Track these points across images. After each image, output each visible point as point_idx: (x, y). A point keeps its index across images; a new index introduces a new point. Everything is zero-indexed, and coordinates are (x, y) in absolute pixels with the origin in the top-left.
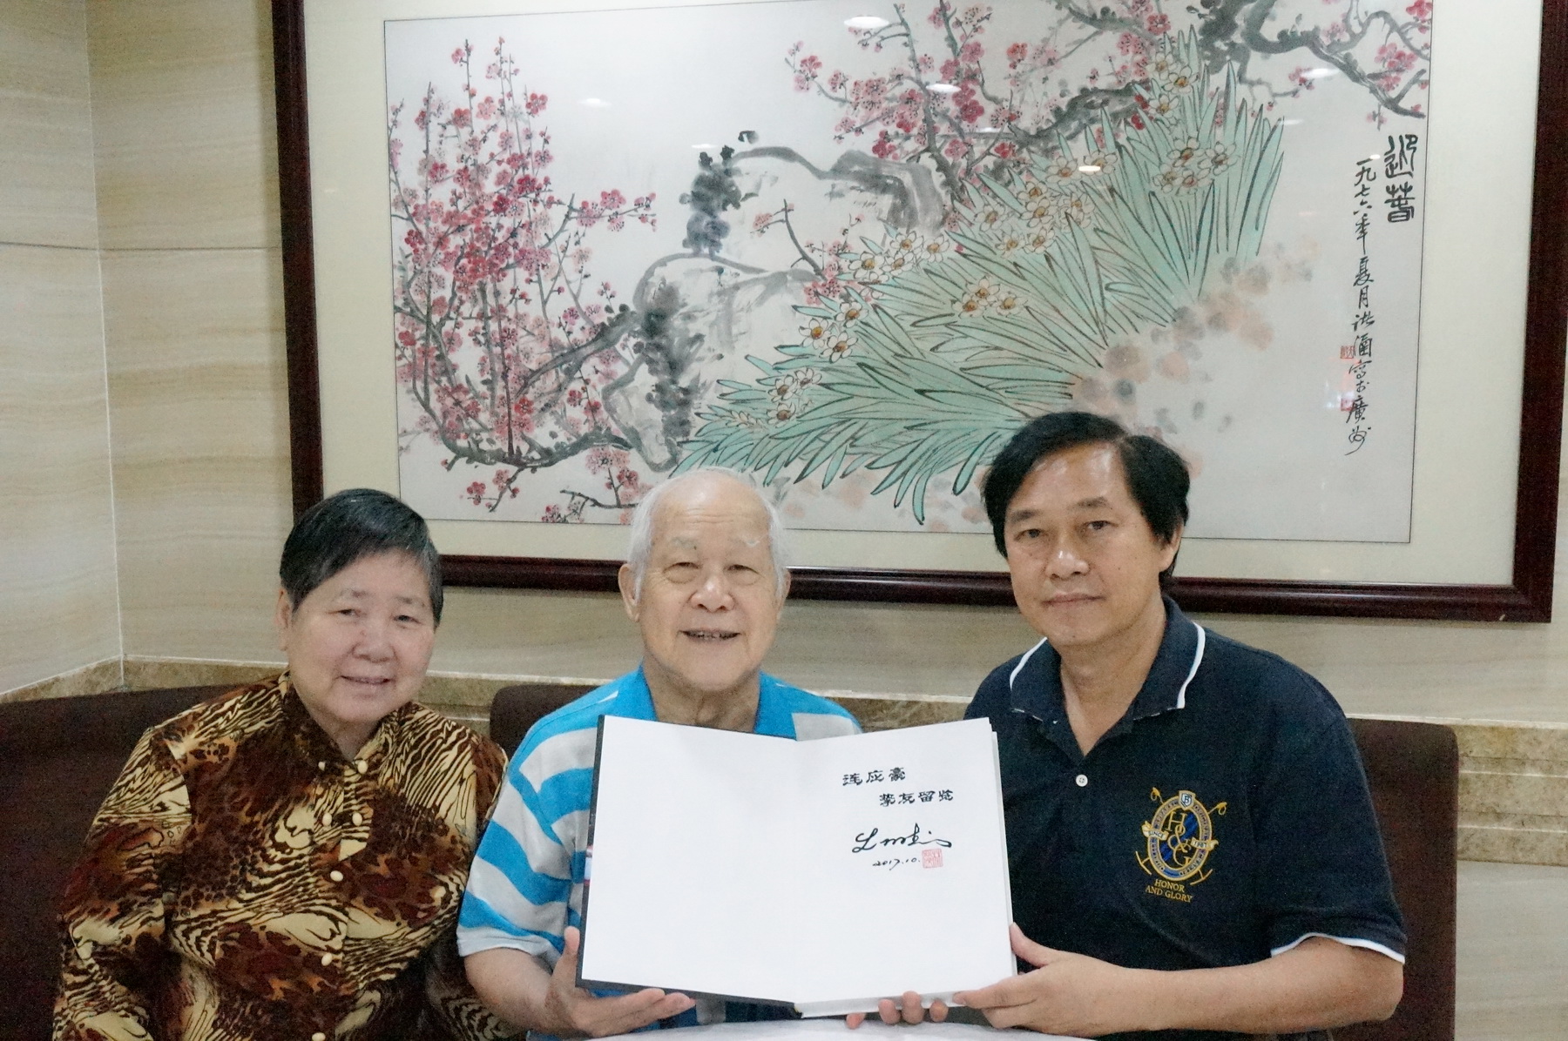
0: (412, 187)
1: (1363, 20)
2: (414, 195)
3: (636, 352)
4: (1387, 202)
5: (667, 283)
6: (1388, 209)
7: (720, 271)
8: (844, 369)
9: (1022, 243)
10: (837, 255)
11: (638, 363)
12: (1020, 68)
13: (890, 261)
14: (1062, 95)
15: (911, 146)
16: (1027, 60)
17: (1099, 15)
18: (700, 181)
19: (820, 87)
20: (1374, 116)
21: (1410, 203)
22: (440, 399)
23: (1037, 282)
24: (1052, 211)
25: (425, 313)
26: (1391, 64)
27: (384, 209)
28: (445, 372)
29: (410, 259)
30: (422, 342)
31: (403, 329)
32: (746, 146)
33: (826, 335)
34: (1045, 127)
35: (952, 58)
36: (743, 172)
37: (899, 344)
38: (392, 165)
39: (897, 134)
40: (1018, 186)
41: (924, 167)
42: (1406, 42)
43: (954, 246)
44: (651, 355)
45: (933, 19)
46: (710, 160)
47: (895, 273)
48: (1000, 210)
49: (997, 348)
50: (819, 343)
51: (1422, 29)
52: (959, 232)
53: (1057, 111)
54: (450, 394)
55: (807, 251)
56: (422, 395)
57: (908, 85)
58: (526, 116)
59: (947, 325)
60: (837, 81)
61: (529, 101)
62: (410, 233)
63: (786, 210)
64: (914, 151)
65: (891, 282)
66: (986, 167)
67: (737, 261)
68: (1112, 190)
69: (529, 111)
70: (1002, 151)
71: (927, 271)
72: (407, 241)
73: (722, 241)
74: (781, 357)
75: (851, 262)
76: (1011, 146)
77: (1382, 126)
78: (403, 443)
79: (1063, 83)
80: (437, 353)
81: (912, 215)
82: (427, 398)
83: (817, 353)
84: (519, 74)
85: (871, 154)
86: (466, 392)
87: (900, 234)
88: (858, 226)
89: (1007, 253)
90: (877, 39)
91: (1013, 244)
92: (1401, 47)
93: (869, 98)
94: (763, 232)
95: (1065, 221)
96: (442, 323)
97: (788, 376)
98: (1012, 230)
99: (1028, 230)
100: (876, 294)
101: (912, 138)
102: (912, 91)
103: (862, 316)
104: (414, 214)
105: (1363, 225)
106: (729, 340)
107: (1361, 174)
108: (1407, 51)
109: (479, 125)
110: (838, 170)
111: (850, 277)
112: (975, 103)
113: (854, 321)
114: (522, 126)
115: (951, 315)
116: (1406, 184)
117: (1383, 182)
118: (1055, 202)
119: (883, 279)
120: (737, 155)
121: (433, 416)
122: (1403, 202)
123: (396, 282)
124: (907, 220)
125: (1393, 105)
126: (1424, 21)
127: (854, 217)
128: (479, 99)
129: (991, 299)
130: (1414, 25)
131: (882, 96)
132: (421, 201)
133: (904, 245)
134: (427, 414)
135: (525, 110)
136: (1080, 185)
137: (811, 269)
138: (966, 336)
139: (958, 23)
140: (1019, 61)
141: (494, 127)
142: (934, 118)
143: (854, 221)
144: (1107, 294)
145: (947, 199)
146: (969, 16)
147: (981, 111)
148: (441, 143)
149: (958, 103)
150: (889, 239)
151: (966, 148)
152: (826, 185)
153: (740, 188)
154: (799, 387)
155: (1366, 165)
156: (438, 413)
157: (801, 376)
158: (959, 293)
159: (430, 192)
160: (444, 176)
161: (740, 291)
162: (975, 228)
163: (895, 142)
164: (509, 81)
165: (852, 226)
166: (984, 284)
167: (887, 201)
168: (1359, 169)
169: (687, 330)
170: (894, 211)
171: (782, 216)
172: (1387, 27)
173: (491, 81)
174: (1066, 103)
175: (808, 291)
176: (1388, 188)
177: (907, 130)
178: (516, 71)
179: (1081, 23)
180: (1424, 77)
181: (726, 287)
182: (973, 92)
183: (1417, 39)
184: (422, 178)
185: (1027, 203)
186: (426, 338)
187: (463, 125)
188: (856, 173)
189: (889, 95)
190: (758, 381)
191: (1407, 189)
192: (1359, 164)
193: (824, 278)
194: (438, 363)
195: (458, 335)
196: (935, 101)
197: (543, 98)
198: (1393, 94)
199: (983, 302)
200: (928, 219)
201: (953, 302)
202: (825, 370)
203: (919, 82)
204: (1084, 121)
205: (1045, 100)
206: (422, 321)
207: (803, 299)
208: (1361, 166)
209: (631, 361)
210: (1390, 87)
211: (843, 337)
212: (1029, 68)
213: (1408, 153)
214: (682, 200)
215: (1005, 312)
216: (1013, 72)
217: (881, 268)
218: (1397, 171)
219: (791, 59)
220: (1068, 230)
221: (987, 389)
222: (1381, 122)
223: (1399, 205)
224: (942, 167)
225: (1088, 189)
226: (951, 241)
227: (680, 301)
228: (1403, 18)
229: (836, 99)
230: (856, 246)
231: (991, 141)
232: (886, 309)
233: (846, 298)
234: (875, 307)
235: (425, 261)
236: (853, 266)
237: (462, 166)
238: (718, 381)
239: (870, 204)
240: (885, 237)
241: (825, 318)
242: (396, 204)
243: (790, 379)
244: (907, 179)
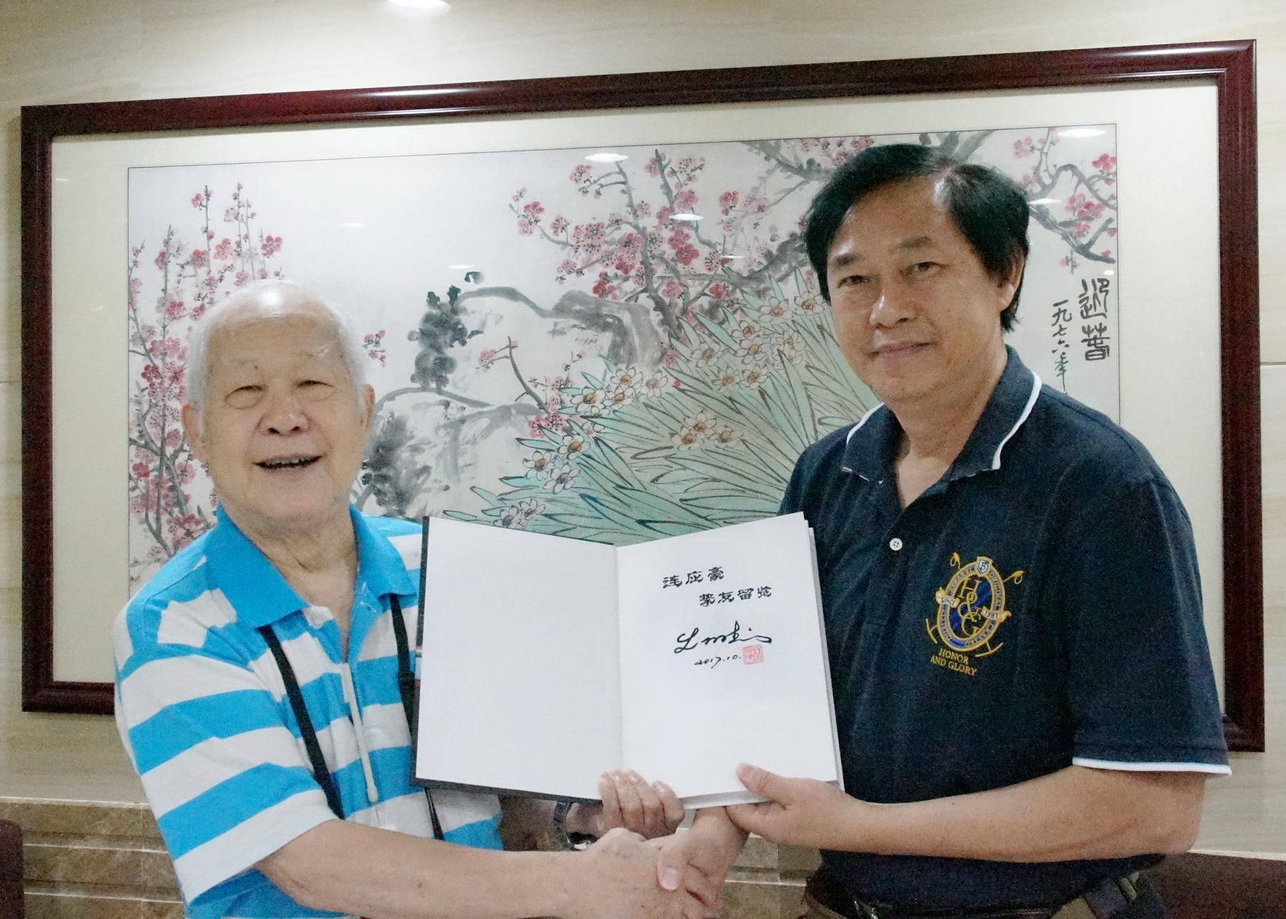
0: (150, 324)
1: (1053, 172)
2: (151, 331)
3: (365, 483)
4: (1084, 341)
5: (396, 415)
6: (1085, 348)
7: (447, 405)
8: (566, 500)
9: (737, 380)
10: (560, 389)
11: (367, 494)
12: (732, 214)
13: (611, 395)
14: (772, 240)
15: (630, 286)
16: (738, 207)
17: (805, 166)
18: (428, 319)
19: (542, 230)
20: (1067, 261)
21: (1106, 342)
22: (171, 530)
23: (753, 418)
24: (765, 348)
25: (159, 445)
26: (1081, 212)
27: (122, 344)
28: (178, 504)
29: (146, 392)
30: (156, 473)
31: (137, 461)
32: (473, 286)
33: (550, 466)
34: (757, 269)
35: (668, 205)
36: (469, 310)
37: (619, 475)
38: (131, 302)
39: (616, 276)
40: (732, 324)
41: (642, 307)
42: (1094, 192)
43: (672, 381)
44: (379, 486)
45: (650, 168)
46: (438, 299)
47: (616, 407)
48: (716, 347)
49: (715, 480)
50: (543, 474)
51: (1108, 181)
52: (677, 368)
53: (768, 255)
54: (182, 525)
55: (530, 385)
56: (154, 526)
57: (626, 229)
58: (262, 257)
59: (667, 458)
60: (559, 225)
61: (265, 242)
62: (147, 368)
63: (511, 346)
64: (632, 292)
65: (612, 416)
66: (701, 306)
67: (463, 395)
68: (821, 328)
69: (265, 252)
70: (717, 293)
71: (646, 405)
72: (144, 375)
73: (450, 376)
74: (507, 489)
75: (573, 396)
76: (725, 287)
77: (1075, 270)
78: (134, 574)
79: (773, 229)
80: (171, 484)
81: (631, 352)
82: (159, 528)
83: (541, 484)
84: (256, 218)
85: (591, 294)
86: (198, 523)
87: (620, 370)
88: (580, 363)
89: (723, 389)
90: (596, 187)
91: (728, 380)
92: (1089, 198)
93: (589, 241)
94: (488, 367)
95: (778, 358)
96: (175, 455)
97: (513, 506)
98: (728, 367)
99: (742, 367)
100: (597, 428)
101: (631, 280)
102: (631, 235)
103: (585, 448)
104: (152, 350)
105: (1062, 363)
106: (456, 470)
107: (1058, 314)
108: (1096, 202)
109: (216, 265)
110: (560, 310)
111: (572, 411)
112: (689, 246)
113: (577, 453)
114: (258, 266)
115: (671, 447)
116: (1101, 324)
117: (1079, 322)
118: (767, 341)
119: (605, 413)
120: (465, 294)
121: (165, 547)
122: (1098, 341)
123: (131, 414)
124: (626, 358)
125: (1084, 250)
126: (1108, 174)
127: (576, 353)
128: (217, 240)
129: (709, 432)
130: (1100, 178)
131: (602, 239)
132: (158, 338)
133: (623, 380)
134: (158, 545)
135: (260, 251)
136: (791, 324)
137: (535, 403)
138: (685, 468)
139: (673, 172)
140: (731, 207)
141: (230, 268)
142: (651, 261)
143: (576, 358)
144: (819, 427)
145: (664, 337)
146: (682, 166)
147: (695, 254)
148: (179, 282)
149: (674, 247)
150: (609, 375)
151: (682, 289)
152: (549, 323)
153: (466, 326)
154: (523, 517)
155: (1062, 307)
156: (169, 543)
157: (525, 507)
158: (676, 426)
159: (167, 328)
160: (181, 314)
161: (465, 426)
162: (692, 365)
163: (615, 283)
164: (246, 224)
165: (574, 362)
166: (702, 418)
167: (606, 339)
168: (1056, 310)
169: (415, 463)
170: (615, 347)
171: (507, 352)
172: (1076, 179)
173: (230, 223)
174: (776, 247)
175: (531, 424)
176: (1083, 328)
177: (626, 272)
178: (253, 215)
179: (789, 173)
180: (1112, 225)
181: (453, 420)
182: (687, 236)
183: (1104, 190)
184: (161, 316)
185: (741, 341)
186: (159, 469)
187: (201, 265)
188: (578, 312)
189: (608, 239)
190: (483, 511)
191: (1102, 329)
192: (1056, 305)
193: (547, 412)
194: (171, 494)
195: (191, 466)
196: (652, 245)
197: (278, 240)
198: (1084, 241)
199: (701, 435)
200: (647, 356)
201: (672, 435)
202: (549, 501)
203: (636, 227)
204: (794, 264)
205: (757, 245)
206: (155, 453)
207: (526, 432)
208: (1057, 308)
209: (360, 493)
210: (1080, 234)
211: (566, 469)
212: (740, 214)
213: (1101, 296)
214: (410, 337)
215: (723, 445)
216: (725, 218)
217: (601, 403)
218: (1091, 312)
219: (514, 204)
220: (781, 366)
221: (707, 519)
222: (1074, 266)
223: (1095, 345)
224: (660, 306)
225: (799, 327)
226: (668, 376)
227: (408, 434)
228: (1090, 171)
229: (558, 243)
230: (579, 382)
231: (706, 282)
232: (605, 441)
233: (569, 432)
234: (597, 440)
235: (160, 395)
236: (576, 400)
237: (198, 304)
238: (444, 512)
239: (591, 341)
240: (605, 372)
241: (549, 450)
242: (134, 341)
243: (515, 510)
244: (626, 318)
